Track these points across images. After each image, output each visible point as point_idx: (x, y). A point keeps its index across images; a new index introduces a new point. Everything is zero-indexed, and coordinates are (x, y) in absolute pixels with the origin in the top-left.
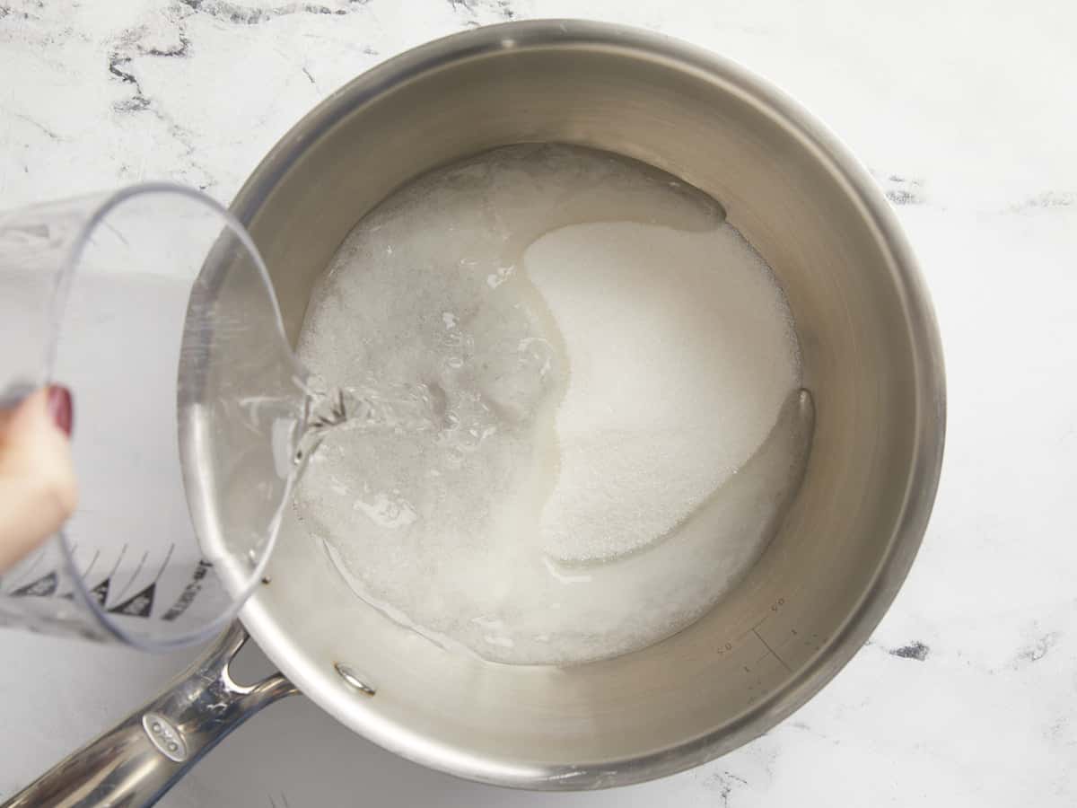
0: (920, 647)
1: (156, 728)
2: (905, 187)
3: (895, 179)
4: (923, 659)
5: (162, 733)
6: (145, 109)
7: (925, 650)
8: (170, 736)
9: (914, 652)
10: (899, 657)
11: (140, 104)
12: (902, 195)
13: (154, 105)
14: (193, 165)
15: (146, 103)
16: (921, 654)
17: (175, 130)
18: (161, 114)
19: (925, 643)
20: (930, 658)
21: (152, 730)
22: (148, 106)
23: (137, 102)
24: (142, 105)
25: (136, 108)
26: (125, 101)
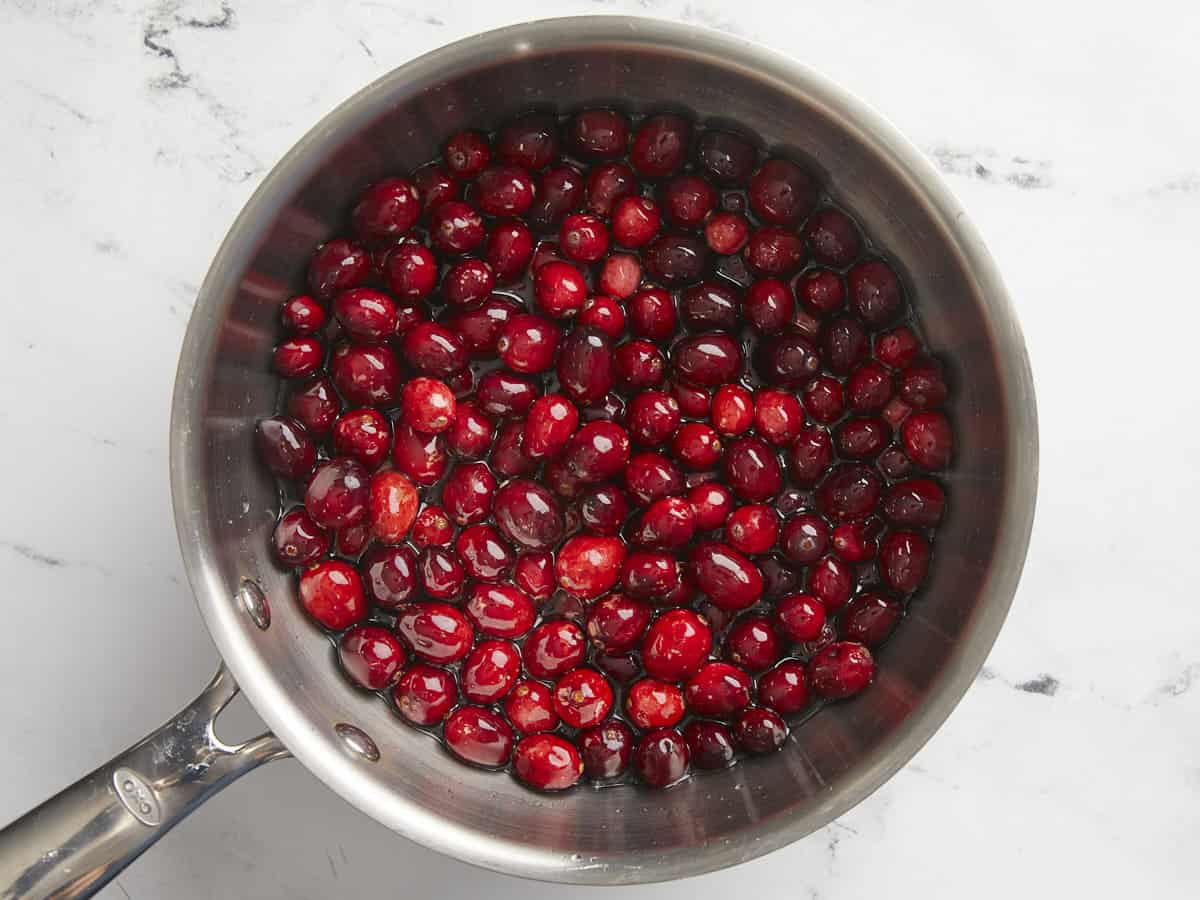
0: (1049, 681)
1: (128, 787)
2: (1029, 169)
3: (1018, 161)
4: (1052, 694)
5: (134, 793)
6: (183, 86)
7: (1055, 684)
8: (143, 796)
9: (1042, 686)
10: (1026, 692)
11: (178, 81)
12: (1026, 178)
13: (194, 82)
14: (238, 148)
15: (185, 80)
16: (1050, 688)
17: (218, 108)
18: (201, 92)
19: (1054, 676)
20: (1060, 692)
21: (124, 788)
22: (187, 84)
23: (175, 79)
24: (180, 82)
25: (174, 85)
26: (161, 77)
